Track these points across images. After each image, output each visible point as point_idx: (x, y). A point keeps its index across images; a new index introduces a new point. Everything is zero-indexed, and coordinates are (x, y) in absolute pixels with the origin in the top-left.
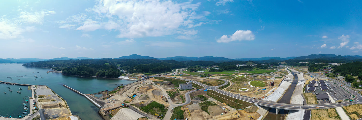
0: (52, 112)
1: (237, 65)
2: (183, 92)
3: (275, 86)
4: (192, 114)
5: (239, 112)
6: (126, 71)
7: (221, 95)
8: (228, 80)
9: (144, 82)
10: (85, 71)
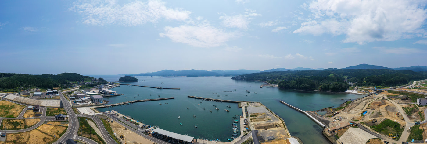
0: (267, 133)
2: (422, 109)
6: (354, 84)
9: (375, 97)
10: (306, 84)
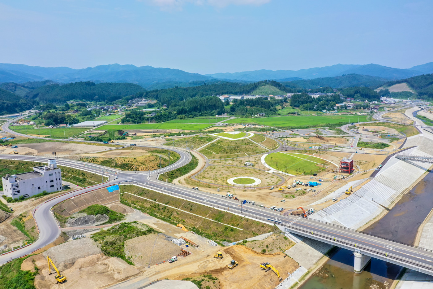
1: (222, 98)
2: (26, 207)
3: (356, 174)
4: (67, 274)
5: (227, 251)
7: (169, 200)
8: (192, 148)
